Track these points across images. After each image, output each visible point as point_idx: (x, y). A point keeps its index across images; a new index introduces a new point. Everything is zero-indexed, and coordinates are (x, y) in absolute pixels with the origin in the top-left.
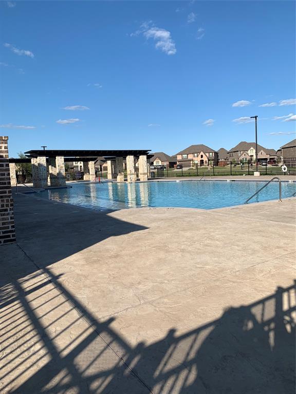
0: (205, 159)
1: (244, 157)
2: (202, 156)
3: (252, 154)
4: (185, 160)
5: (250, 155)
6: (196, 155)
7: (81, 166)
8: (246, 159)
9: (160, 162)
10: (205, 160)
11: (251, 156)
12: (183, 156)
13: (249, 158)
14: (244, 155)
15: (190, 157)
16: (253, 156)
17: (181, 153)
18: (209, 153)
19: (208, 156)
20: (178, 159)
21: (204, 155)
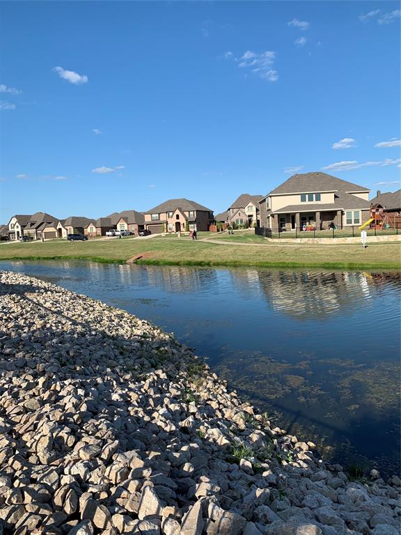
0: (182, 220)
1: (238, 217)
2: (178, 217)
3: (251, 214)
4: (156, 222)
5: (247, 214)
6: (171, 214)
7: (18, 232)
8: (242, 221)
9: (126, 225)
10: (182, 223)
11: (249, 216)
12: (153, 215)
13: (246, 219)
14: (238, 214)
15: (163, 217)
16: (252, 216)
17: (150, 213)
18: (189, 212)
19: (187, 216)
20: (146, 220)
21: (181, 216)
